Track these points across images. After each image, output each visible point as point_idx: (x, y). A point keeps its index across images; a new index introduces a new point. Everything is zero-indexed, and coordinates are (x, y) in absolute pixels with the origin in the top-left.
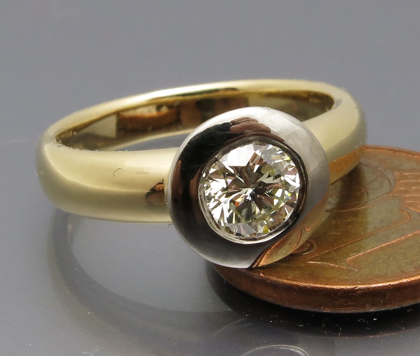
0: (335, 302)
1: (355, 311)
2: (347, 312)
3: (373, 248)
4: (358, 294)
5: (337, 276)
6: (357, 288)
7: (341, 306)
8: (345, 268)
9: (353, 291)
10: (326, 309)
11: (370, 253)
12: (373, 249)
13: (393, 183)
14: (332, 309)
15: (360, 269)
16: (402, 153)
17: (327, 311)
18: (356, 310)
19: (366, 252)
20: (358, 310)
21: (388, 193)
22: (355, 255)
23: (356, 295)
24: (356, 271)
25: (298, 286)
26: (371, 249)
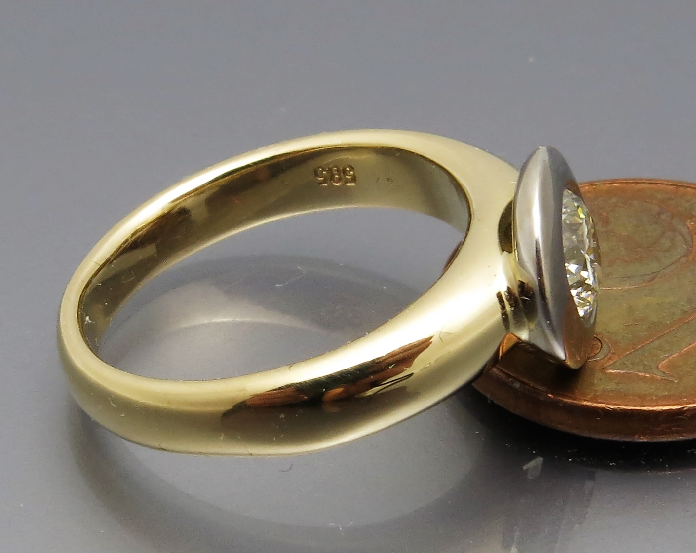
0: (655, 429)
1: (681, 437)
2: (670, 439)
3: (690, 344)
4: (686, 417)
5: (652, 391)
6: (685, 409)
7: (664, 433)
8: (659, 378)
9: (680, 412)
10: (642, 437)
11: (688, 353)
12: (691, 346)
13: (688, 239)
14: (650, 437)
15: (680, 378)
16: (688, 189)
17: (644, 439)
18: (683, 436)
19: (682, 351)
20: (685, 436)
21: (686, 255)
22: (668, 357)
23: (683, 417)
24: (676, 381)
25: (603, 409)
26: (687, 347)
